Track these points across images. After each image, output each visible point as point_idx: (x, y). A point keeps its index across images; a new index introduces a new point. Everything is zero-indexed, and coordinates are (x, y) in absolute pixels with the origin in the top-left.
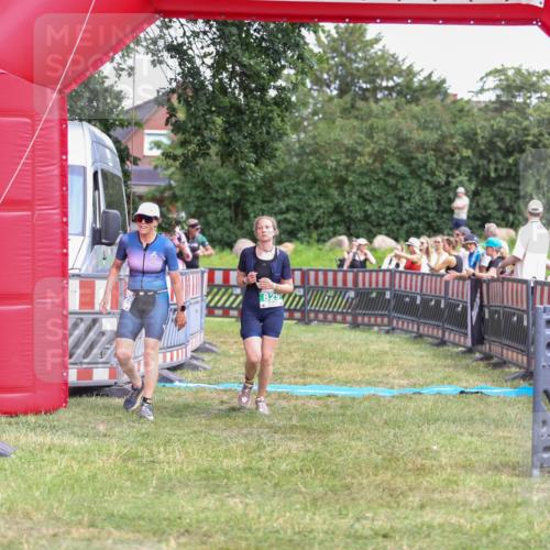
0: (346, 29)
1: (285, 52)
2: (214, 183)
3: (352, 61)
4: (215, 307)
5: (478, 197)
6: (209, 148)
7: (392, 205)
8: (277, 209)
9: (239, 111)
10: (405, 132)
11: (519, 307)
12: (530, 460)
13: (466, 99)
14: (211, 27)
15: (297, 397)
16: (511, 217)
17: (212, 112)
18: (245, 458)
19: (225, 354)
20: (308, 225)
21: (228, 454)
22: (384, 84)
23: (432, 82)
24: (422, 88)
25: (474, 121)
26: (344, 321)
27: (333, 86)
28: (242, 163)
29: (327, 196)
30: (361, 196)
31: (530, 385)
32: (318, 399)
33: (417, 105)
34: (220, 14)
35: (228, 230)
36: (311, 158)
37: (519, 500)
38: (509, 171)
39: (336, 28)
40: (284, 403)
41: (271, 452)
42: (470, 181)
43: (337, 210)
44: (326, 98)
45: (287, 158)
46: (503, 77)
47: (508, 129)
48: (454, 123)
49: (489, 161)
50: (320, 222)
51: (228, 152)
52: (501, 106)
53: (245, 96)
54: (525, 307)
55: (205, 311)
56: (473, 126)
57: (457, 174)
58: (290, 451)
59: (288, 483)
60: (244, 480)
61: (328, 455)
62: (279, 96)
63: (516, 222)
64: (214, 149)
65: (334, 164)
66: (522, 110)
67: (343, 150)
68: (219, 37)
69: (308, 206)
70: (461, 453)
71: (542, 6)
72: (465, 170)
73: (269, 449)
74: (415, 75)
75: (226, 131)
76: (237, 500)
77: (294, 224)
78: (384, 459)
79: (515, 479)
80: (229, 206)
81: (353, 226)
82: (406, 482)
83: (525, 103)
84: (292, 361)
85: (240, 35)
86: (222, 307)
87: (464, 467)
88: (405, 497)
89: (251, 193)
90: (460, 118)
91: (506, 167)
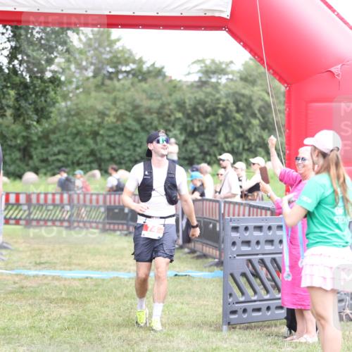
0: (99, 31)
1: (57, 47)
2: (9, 135)
3: (102, 53)
4: (10, 218)
5: (186, 145)
6: (5, 111)
7: (129, 150)
8: (51, 153)
9: (26, 86)
10: (138, 102)
11: (214, 218)
12: (221, 320)
13: (178, 79)
14: (7, 29)
15: (65, 279)
16: (208, 158)
17: (7, 87)
18: (30, 320)
19: (17, 250)
20: (73, 163)
21: (19, 318)
22: (124, 69)
23: (156, 68)
24: (149, 72)
25: (184, 94)
26: (97, 228)
27: (89, 70)
28: (28, 122)
29: (85, 144)
30: (108, 144)
31: (221, 270)
32: (80, 280)
33: (146, 83)
34: (13, 21)
35: (19, 166)
36: (75, 118)
37: (214, 347)
38: (207, 127)
39: (92, 31)
40: (56, 283)
41: (48, 316)
42: (181, 134)
43: (92, 153)
44: (85, 78)
45: (58, 118)
46: (203, 65)
47: (207, 100)
48: (170, 95)
49: (194, 121)
50: (81, 161)
51: (18, 114)
52: (202, 84)
53: (30, 77)
54: (217, 218)
55: (3, 221)
56: (183, 97)
57: (172, 129)
58: (60, 315)
59: (59, 337)
60: (30, 335)
61: (86, 317)
62: (53, 77)
63: (212, 162)
64: (9, 112)
65: (90, 123)
66: (216, 87)
67: (96, 112)
68: (13, 36)
69: (73, 151)
70: (175, 316)
71: (228, 18)
72: (178, 127)
73: (46, 314)
74: (144, 63)
75: (17, 100)
76: (25, 348)
77: (63, 162)
78: (124, 320)
79: (212, 333)
80: (19, 150)
81: (103, 164)
82: (139, 335)
83: (217, 82)
84: (62, 254)
85: (26, 36)
86: (15, 219)
87: (178, 325)
88: (138, 345)
89: (34, 142)
90: (174, 92)
91: (205, 125)
